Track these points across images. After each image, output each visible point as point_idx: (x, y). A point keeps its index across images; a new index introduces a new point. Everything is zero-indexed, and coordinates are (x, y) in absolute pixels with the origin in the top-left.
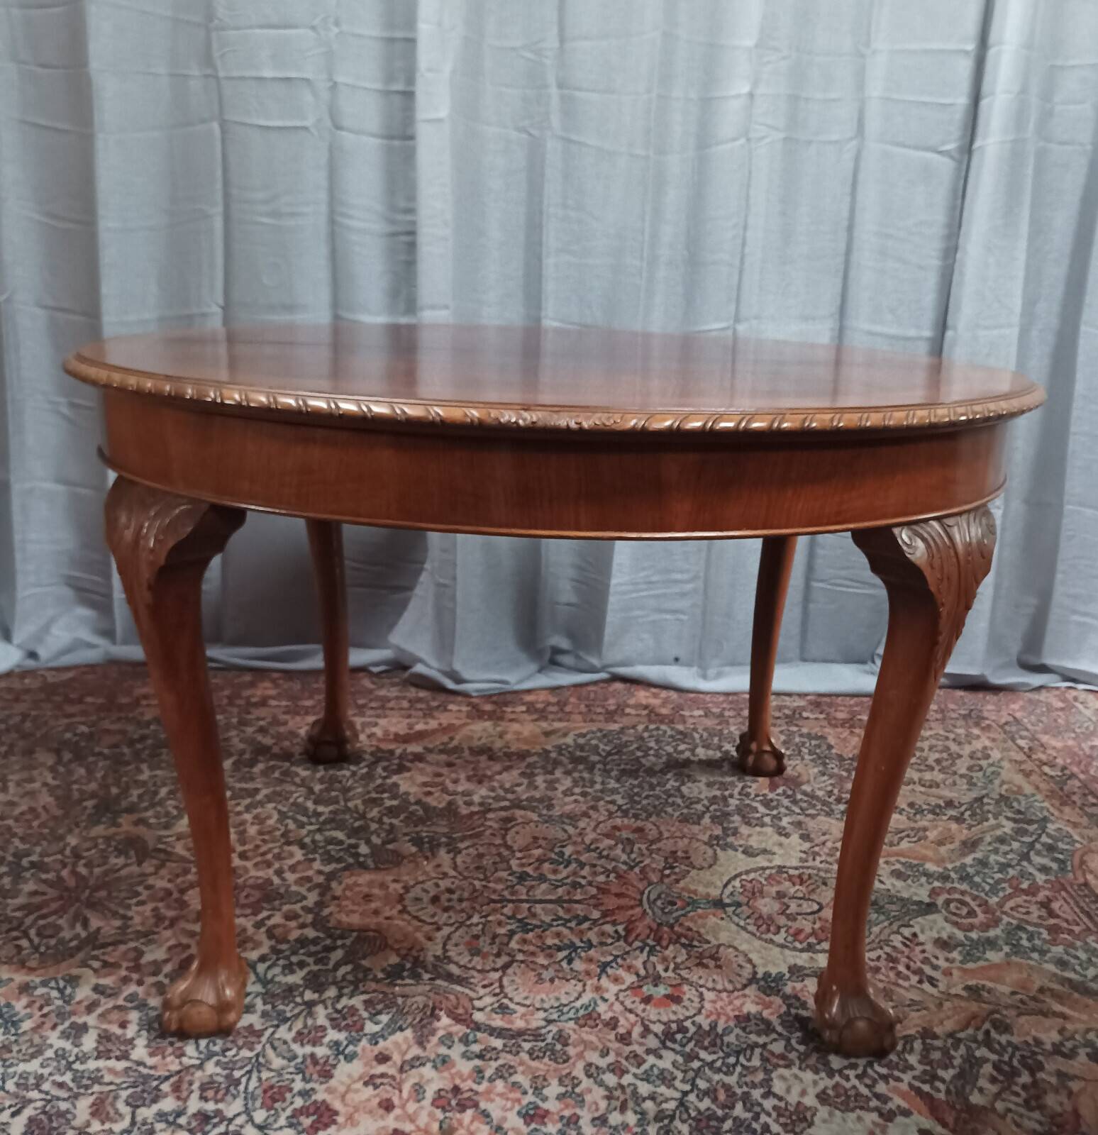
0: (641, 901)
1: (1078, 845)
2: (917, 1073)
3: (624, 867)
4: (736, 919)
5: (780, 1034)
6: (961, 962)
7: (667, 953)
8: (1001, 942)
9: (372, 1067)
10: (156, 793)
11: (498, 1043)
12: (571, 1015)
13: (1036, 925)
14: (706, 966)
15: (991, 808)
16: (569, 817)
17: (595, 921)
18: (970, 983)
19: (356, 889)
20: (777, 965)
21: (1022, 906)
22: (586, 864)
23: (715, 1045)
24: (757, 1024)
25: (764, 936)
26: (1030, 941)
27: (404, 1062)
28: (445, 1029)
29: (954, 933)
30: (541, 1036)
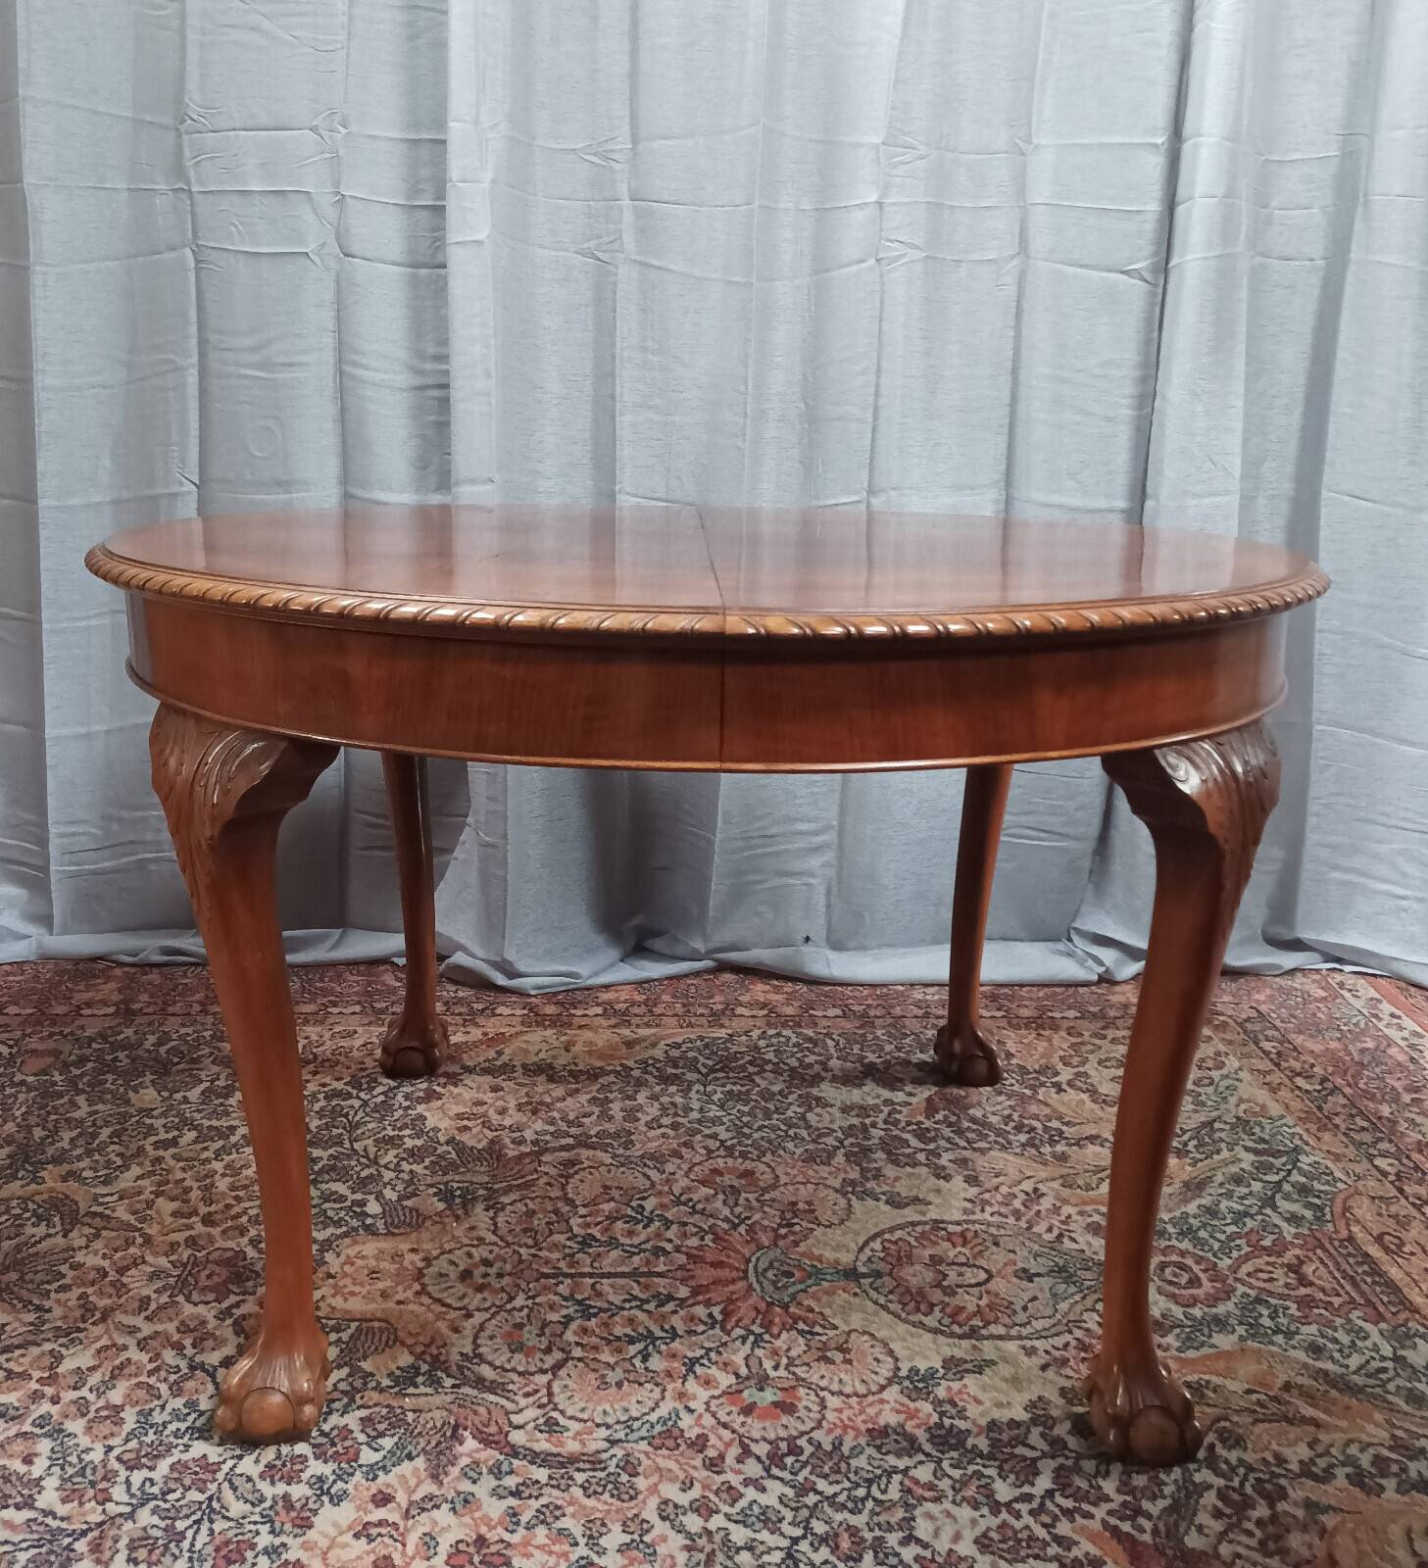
0: (746, 1272)
1: (1340, 1185)
2: (1113, 1506)
3: (725, 1226)
4: (874, 1294)
5: (928, 1455)
6: (1179, 1350)
7: (778, 1343)
8: (1232, 1321)
9: (366, 1512)
11: (541, 1474)
12: (643, 1433)
13: (1281, 1296)
14: (830, 1361)
15: (1223, 1135)
16: (652, 1157)
17: (683, 1300)
18: (1188, 1378)
19: (359, 1262)
20: (926, 1357)
21: (1262, 1271)
22: (672, 1222)
23: (838, 1471)
24: (896, 1441)
25: (911, 1318)
26: (1272, 1319)
27: (411, 1503)
28: (470, 1456)
29: (1170, 1310)
30: (600, 1462)
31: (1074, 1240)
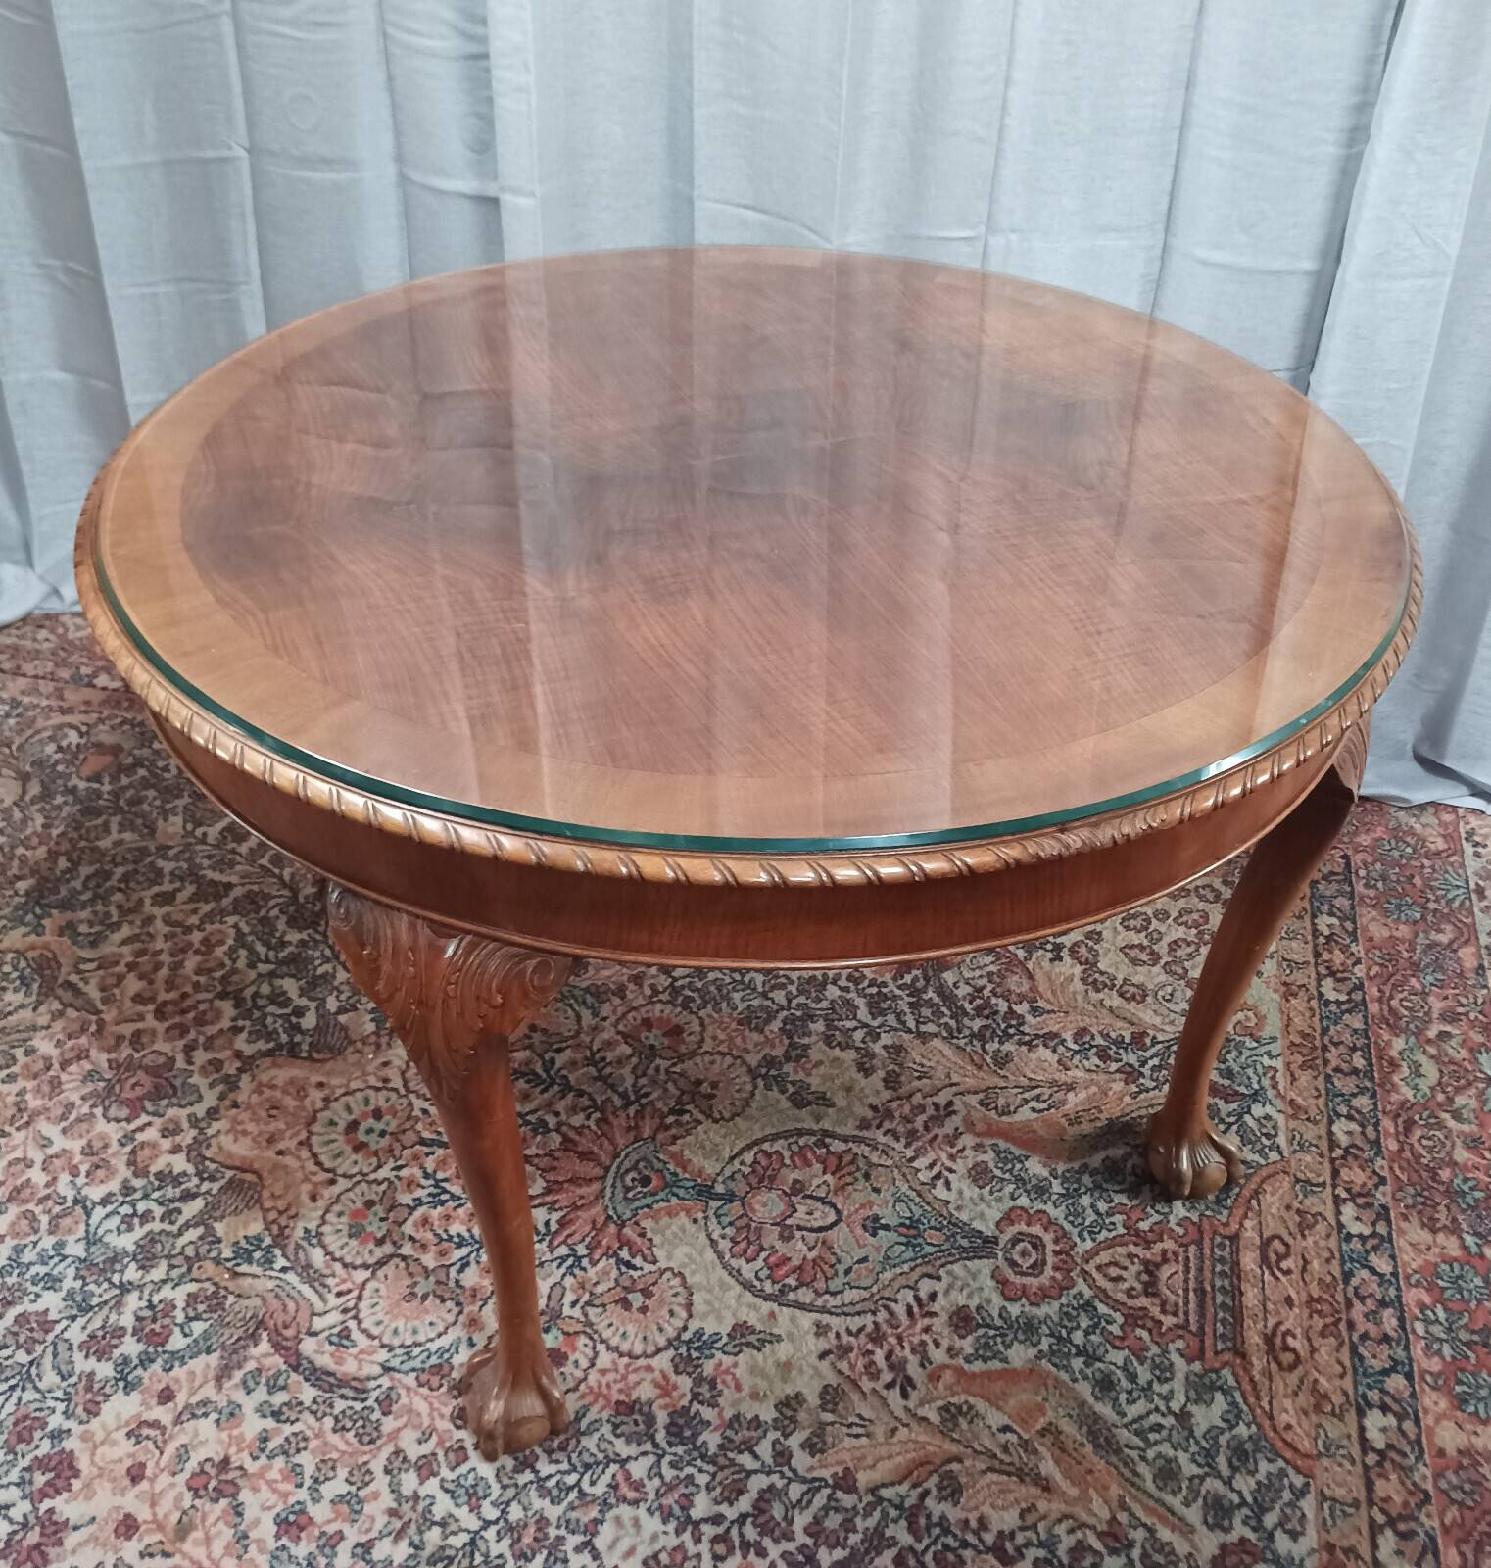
0: (607, 1169)
1: (1274, 1156)
2: (791, 1546)
3: (618, 1102)
4: (713, 1224)
5: (656, 1445)
6: (966, 1358)
7: (592, 1272)
8: (1045, 1329)
9: (149, 1408)
10: (108, 875)
11: (308, 1393)
12: (417, 1364)
13: (1116, 1305)
14: (625, 1304)
16: (596, 992)
17: (532, 1198)
18: (954, 1400)
19: (268, 1093)
20: (720, 1319)
21: (1116, 1264)
22: (571, 1088)
23: (563, 1448)
24: (636, 1423)
25: (734, 1263)
26: (1087, 1333)
27: (186, 1408)
28: (258, 1360)
29: (989, 1301)
30: (364, 1391)
31: (948, 1184)
